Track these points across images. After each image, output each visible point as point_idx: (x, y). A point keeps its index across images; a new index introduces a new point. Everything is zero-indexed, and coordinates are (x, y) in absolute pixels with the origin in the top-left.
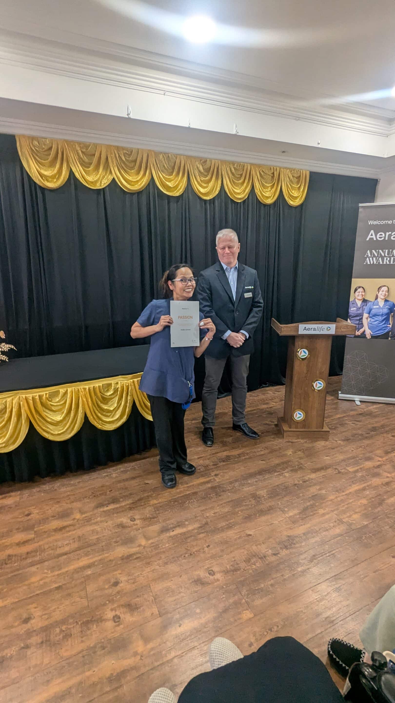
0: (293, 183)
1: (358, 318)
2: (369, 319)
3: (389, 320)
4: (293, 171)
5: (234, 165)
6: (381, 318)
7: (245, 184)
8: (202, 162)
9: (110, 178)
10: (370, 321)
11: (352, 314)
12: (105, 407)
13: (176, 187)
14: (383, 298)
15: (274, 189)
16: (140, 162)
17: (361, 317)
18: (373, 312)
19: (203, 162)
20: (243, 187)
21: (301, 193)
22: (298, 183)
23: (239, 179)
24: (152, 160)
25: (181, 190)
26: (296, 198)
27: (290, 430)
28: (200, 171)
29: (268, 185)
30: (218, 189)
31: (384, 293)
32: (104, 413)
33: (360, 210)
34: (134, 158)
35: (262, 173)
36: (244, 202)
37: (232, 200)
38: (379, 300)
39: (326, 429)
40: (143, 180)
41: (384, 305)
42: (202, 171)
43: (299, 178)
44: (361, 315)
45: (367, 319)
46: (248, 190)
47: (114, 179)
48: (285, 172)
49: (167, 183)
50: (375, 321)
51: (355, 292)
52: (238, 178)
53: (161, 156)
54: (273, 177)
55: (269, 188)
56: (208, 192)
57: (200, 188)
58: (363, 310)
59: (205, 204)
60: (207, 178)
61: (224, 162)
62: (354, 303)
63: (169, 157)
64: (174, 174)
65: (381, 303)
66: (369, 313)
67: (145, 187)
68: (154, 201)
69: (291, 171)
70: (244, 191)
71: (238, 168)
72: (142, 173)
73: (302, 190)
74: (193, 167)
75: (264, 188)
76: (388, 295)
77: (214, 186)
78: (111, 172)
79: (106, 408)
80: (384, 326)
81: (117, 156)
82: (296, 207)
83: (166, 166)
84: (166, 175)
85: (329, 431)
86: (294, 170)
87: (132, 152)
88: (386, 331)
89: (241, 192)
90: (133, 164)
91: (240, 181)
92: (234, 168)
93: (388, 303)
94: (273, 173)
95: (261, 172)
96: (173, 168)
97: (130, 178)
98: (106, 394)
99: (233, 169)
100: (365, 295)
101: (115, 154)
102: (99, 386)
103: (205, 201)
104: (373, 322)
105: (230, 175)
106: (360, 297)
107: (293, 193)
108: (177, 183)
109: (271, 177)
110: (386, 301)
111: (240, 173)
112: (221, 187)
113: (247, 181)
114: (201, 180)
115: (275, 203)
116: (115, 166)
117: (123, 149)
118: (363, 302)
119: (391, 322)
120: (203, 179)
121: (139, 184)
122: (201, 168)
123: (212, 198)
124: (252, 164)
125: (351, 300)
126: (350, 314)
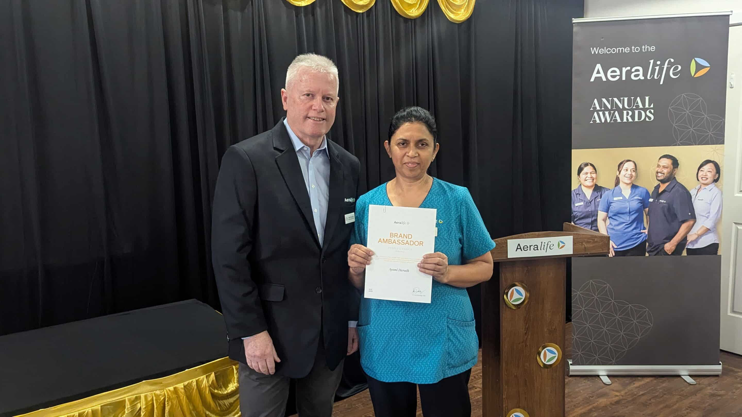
1: (589, 220)
2: (608, 221)
3: (643, 221)
6: (628, 218)
10: (610, 224)
11: (579, 214)
14: (628, 182)
17: (593, 218)
18: (614, 207)
21: (466, 0)
26: (459, 7)
31: (629, 172)
33: (575, 29)
36: (369, 12)
37: (347, 9)
38: (621, 185)
41: (631, 194)
44: (594, 214)
45: (605, 220)
50: (618, 225)
51: (579, 174)
58: (596, 206)
59: (297, 14)
62: (580, 193)
65: (627, 192)
66: (607, 211)
76: (637, 176)
80: (635, 232)
82: (460, 24)
88: (639, 241)
93: (638, 191)
100: (596, 178)
103: (297, 8)
104: (615, 226)
106: (589, 183)
110: (634, 187)
115: (423, 17)
118: (594, 190)
119: (646, 225)
123: (307, 4)
125: (572, 189)
126: (574, 213)
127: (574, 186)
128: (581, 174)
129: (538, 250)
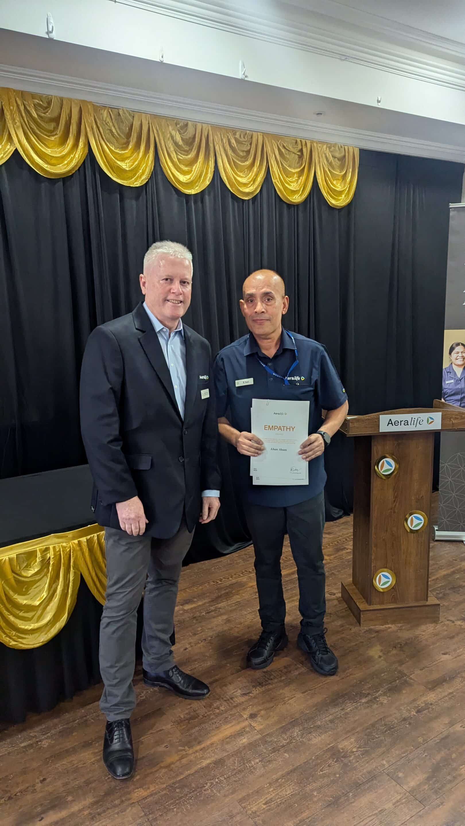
0: (333, 169)
1: (459, 397)
4: (333, 148)
5: (235, 134)
7: (255, 169)
8: (178, 126)
9: (10, 150)
11: (449, 391)
12: (22, 600)
13: (134, 171)
15: (303, 178)
16: (66, 123)
17: (463, 395)
19: (182, 128)
20: (252, 175)
21: (347, 186)
22: (342, 167)
23: (245, 158)
24: (88, 120)
25: (144, 177)
26: (340, 193)
27: (372, 607)
28: (176, 144)
29: (293, 171)
30: (210, 176)
32: (21, 614)
33: (452, 214)
34: (56, 114)
35: (283, 150)
36: (255, 199)
37: (233, 196)
39: (432, 600)
40: (72, 156)
42: (181, 143)
43: (342, 159)
44: (463, 392)
46: (260, 179)
47: (16, 150)
48: (320, 149)
49: (119, 162)
51: (450, 353)
52: (242, 157)
53: (105, 114)
54: (301, 157)
55: (295, 177)
56: (192, 181)
57: (178, 173)
59: (187, 202)
60: (190, 156)
61: (216, 128)
62: (451, 371)
63: (119, 115)
64: (130, 147)
67: (77, 168)
68: (96, 194)
69: (330, 148)
70: (254, 180)
71: (242, 139)
72: (70, 142)
73: (348, 180)
74: (163, 133)
75: (287, 177)
77: (203, 171)
78: (10, 139)
79: (25, 602)
81: (22, 108)
82: (340, 210)
83: (114, 131)
84: (116, 148)
85: (439, 605)
86: (335, 145)
87: (49, 103)
89: (250, 182)
90: (53, 125)
91: (248, 163)
92: (236, 140)
94: (301, 151)
95: (281, 148)
96: (129, 135)
97: (48, 151)
98: (24, 574)
99: (233, 141)
101: (18, 106)
102: (11, 560)
103: (188, 196)
105: (230, 152)
106: (460, 362)
107: (335, 186)
108: (136, 163)
109: (297, 156)
111: (246, 149)
112: (214, 171)
113: (257, 163)
114: (178, 159)
115: (305, 202)
116: (18, 127)
117: (33, 96)
120: (182, 157)
121: (66, 162)
122: (178, 138)
123: (199, 192)
124: (264, 134)
125: (444, 368)
126: (445, 390)
127: (446, 365)
128: (452, 354)
129: (408, 425)
